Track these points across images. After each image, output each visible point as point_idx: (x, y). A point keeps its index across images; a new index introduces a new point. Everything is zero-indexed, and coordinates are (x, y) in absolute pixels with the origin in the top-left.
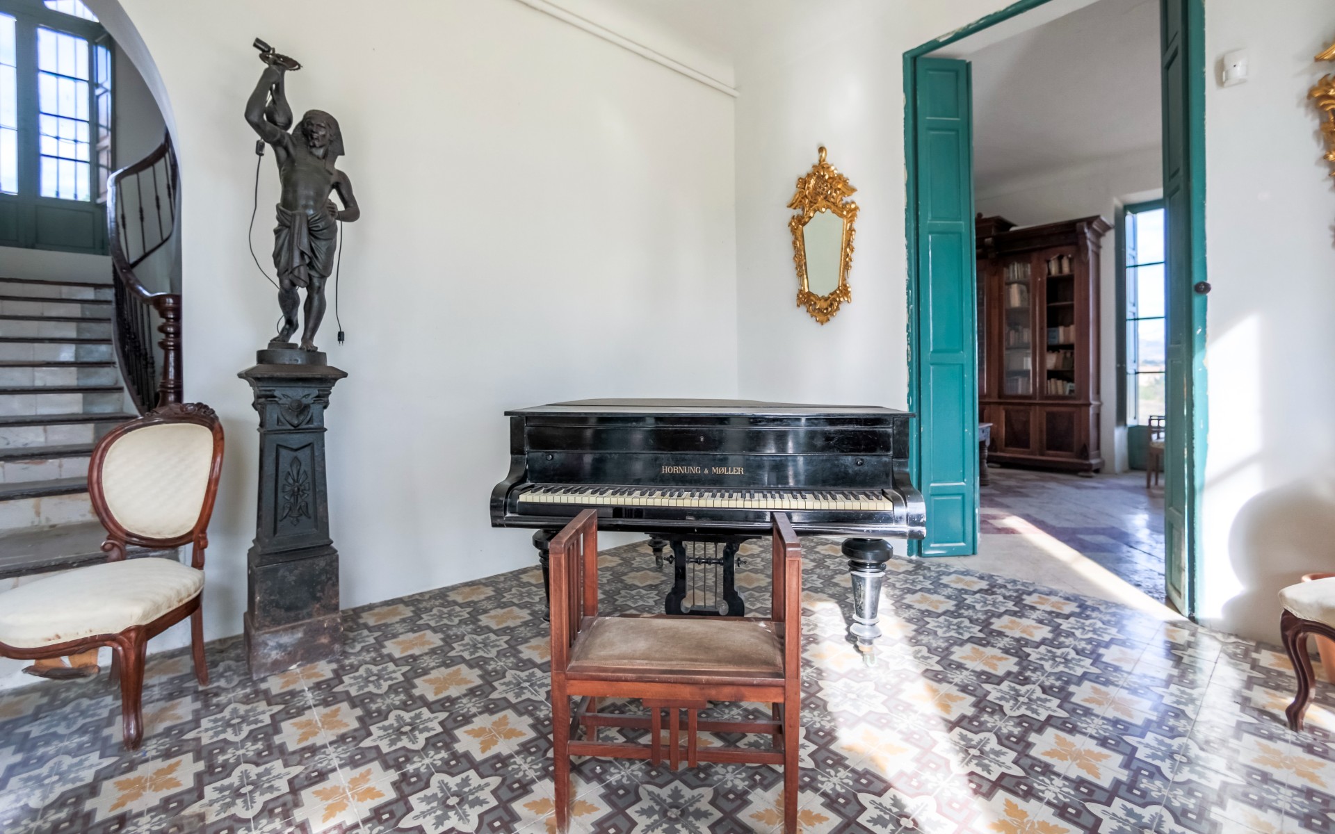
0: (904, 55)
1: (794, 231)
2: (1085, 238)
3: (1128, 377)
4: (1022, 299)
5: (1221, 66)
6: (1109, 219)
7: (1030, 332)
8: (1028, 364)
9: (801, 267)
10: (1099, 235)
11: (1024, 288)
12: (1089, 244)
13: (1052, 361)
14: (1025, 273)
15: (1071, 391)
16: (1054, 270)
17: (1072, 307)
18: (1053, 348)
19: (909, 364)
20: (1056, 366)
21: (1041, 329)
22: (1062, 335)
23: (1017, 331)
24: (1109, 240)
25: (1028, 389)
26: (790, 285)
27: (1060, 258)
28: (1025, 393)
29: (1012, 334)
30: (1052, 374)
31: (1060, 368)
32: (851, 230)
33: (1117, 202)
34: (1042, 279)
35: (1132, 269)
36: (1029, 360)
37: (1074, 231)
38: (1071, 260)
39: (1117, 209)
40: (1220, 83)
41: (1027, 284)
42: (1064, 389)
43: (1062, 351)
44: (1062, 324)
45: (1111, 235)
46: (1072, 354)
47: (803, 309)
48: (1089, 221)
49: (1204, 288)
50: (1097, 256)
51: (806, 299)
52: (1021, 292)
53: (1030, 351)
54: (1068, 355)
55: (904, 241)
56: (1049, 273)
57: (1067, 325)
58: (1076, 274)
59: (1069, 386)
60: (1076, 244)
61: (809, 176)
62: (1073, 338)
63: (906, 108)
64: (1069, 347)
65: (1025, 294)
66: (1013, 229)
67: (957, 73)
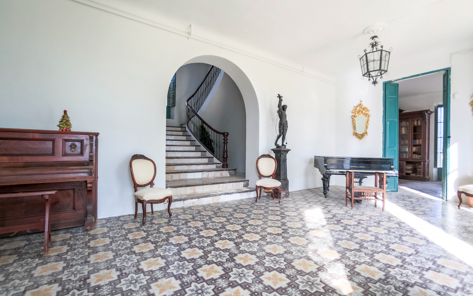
0: (383, 82)
1: (353, 119)
2: (426, 115)
3: (438, 154)
4: (406, 132)
5: (453, 96)
6: (433, 110)
7: (408, 141)
8: (407, 150)
9: (354, 127)
10: (429, 114)
11: (406, 128)
12: (426, 117)
13: (414, 149)
14: (407, 124)
15: (420, 158)
16: (416, 124)
17: (421, 134)
18: (415, 146)
19: (383, 150)
20: (416, 150)
21: (411, 140)
22: (417, 142)
23: (404, 140)
24: (433, 116)
25: (407, 157)
26: (352, 131)
27: (418, 120)
28: (406, 158)
29: (402, 141)
30: (414, 153)
31: (417, 151)
32: (368, 120)
33: (436, 105)
34: (412, 127)
35: (440, 123)
36: (408, 149)
37: (422, 113)
38: (421, 121)
39: (435, 107)
40: (454, 98)
41: (407, 127)
42: (418, 157)
43: (417, 146)
44: (418, 139)
45: (433, 114)
46: (421, 147)
47: (355, 136)
48: (427, 111)
49: (449, 137)
50: (429, 120)
51: (356, 134)
52: (405, 130)
53: (408, 146)
54: (420, 147)
55: (382, 123)
56: (414, 125)
57: (419, 139)
58: (422, 125)
59: (419, 156)
60: (423, 117)
61: (357, 106)
62: (421, 143)
63: (383, 94)
64: (420, 145)
65: (407, 130)
66: (403, 112)
67: (395, 86)
